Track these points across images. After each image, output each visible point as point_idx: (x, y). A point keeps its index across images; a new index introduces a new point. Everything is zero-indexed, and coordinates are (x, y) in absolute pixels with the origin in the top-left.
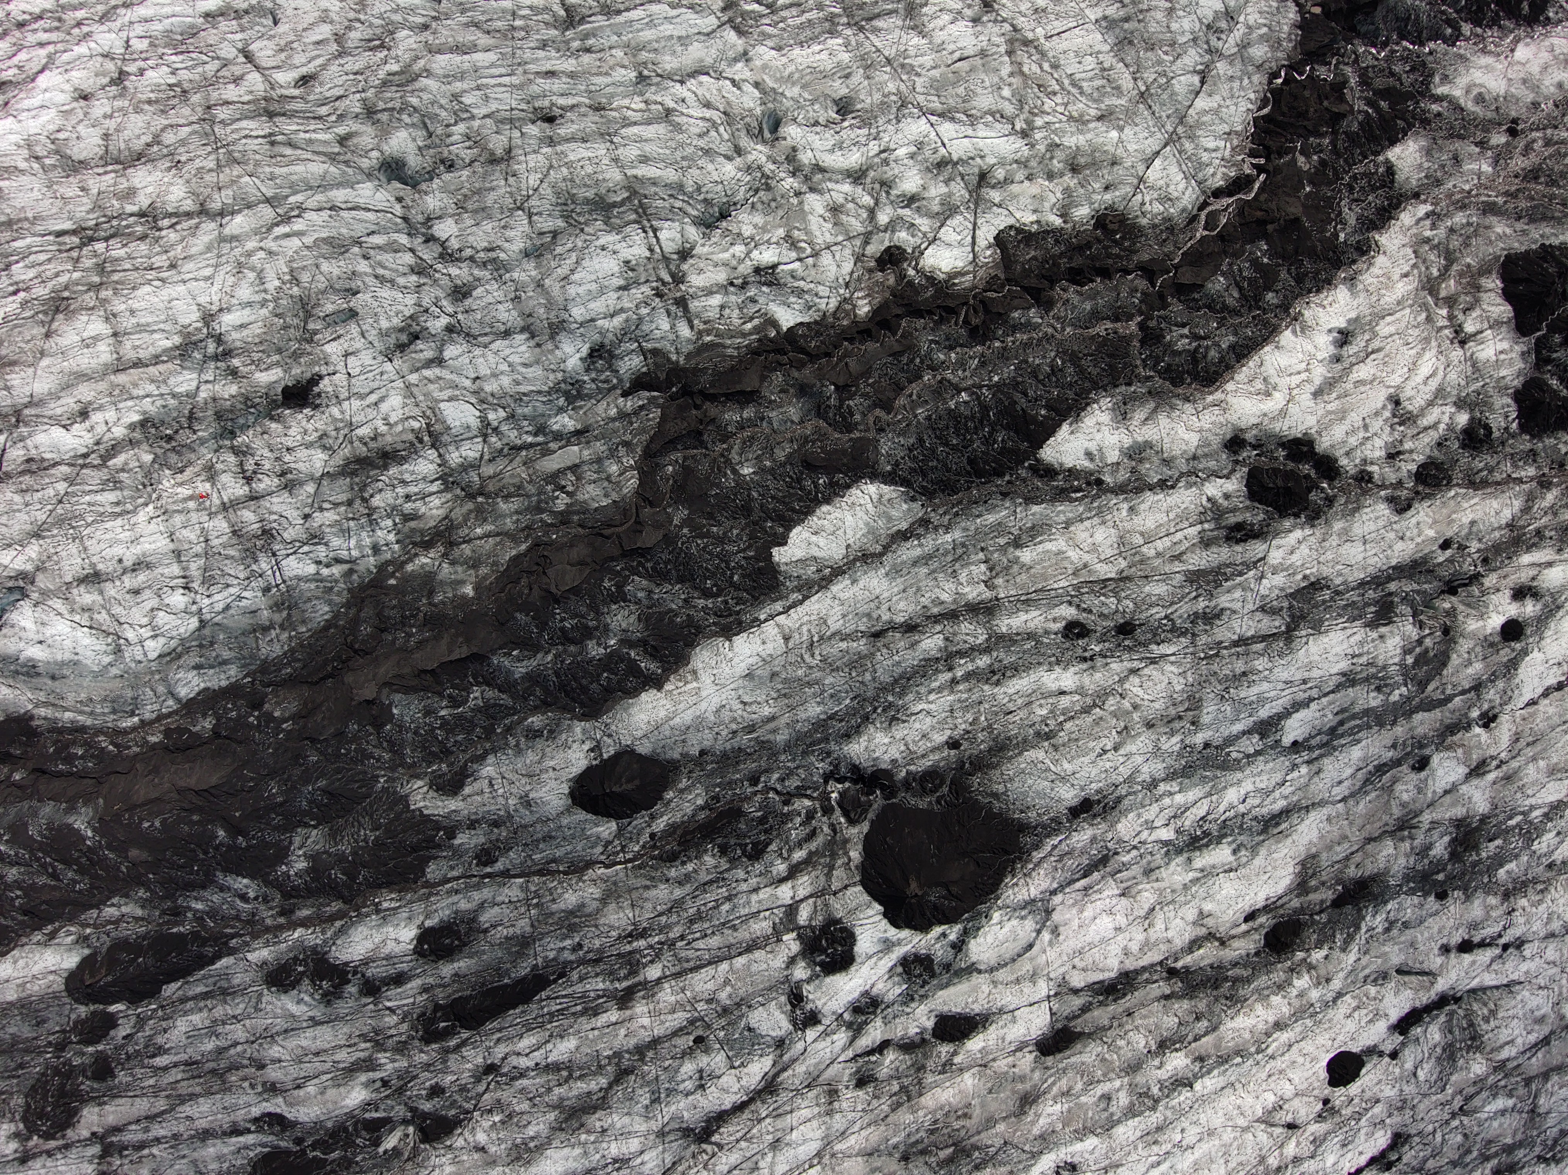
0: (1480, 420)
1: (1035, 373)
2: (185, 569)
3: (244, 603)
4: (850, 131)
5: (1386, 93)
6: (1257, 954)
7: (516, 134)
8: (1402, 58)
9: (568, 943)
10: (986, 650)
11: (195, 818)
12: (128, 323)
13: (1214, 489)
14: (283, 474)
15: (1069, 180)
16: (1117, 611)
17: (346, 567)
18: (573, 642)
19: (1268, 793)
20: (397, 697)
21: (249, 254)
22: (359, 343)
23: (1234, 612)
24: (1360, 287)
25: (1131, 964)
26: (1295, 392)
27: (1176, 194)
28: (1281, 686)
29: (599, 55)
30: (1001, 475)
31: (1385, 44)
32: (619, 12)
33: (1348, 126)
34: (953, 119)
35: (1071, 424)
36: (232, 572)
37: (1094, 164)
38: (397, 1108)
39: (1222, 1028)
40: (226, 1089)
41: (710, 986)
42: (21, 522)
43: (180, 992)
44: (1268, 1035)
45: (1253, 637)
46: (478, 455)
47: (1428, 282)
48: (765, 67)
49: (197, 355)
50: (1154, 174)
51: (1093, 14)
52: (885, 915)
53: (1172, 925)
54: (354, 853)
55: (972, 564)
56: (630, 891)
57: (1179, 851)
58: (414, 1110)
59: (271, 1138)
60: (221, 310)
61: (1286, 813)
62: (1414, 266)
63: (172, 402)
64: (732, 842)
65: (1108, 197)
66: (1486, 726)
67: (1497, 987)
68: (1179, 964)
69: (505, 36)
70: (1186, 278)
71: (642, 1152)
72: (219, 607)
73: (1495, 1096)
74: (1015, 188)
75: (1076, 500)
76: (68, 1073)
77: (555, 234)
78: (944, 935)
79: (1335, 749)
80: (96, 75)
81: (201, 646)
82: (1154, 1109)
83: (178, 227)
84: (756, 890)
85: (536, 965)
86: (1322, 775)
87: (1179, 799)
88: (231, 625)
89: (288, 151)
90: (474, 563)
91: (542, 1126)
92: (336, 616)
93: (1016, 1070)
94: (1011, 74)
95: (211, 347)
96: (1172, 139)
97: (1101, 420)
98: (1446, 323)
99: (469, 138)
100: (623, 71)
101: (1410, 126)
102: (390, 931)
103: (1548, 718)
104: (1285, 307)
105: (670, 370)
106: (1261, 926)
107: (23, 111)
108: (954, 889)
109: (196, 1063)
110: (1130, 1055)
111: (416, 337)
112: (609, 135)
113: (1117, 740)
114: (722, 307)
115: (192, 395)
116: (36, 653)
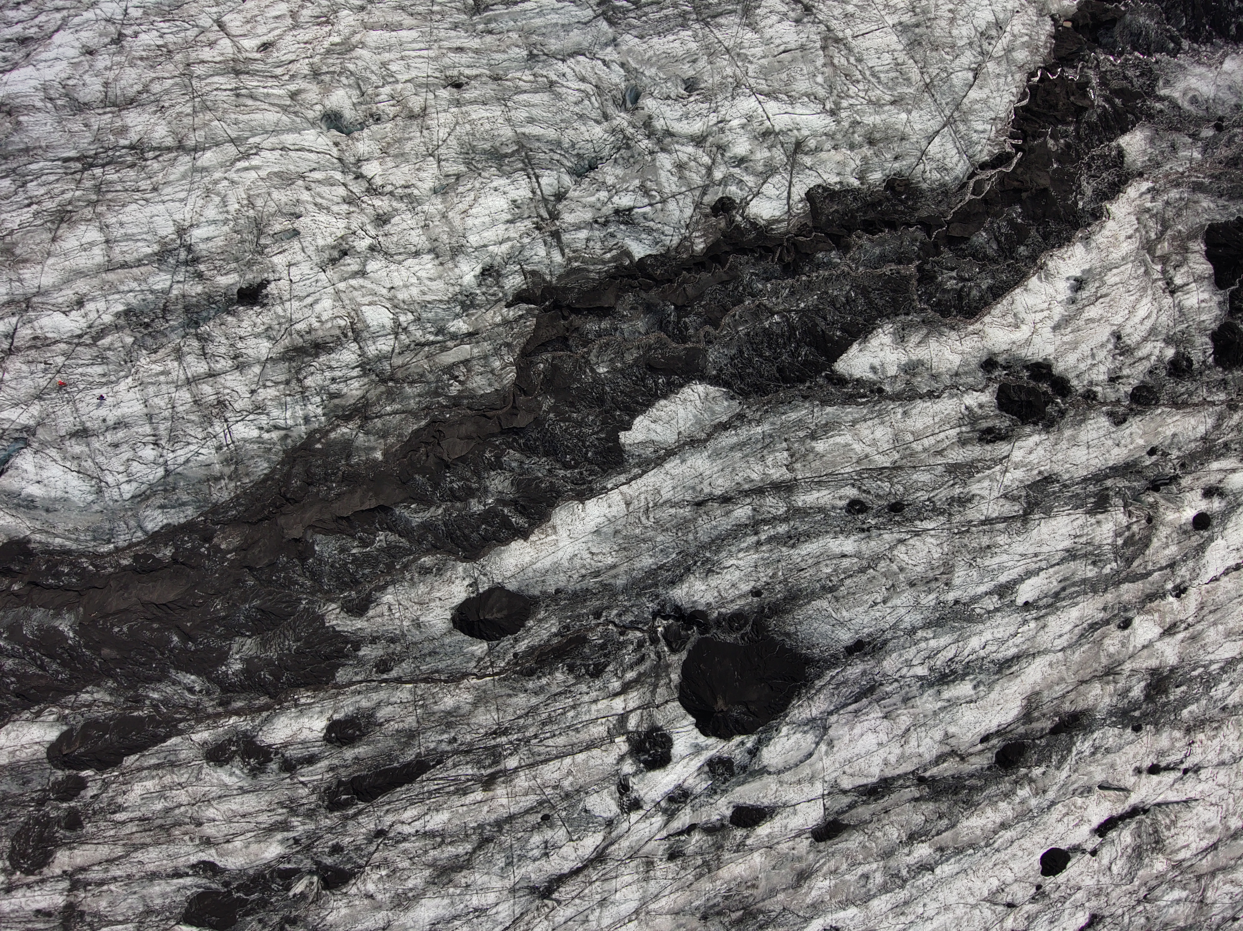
0: (1184, 354)
1: (833, 302)
2: (155, 429)
3: (201, 458)
4: (695, 105)
5: (1120, 93)
6: (989, 768)
7: (431, 96)
8: (1134, 66)
9: (445, 736)
10: (785, 519)
11: (155, 626)
12: (118, 233)
13: (972, 400)
14: (236, 357)
15: (867, 151)
16: (890, 493)
17: (283, 433)
18: (459, 499)
19: (1004, 642)
20: (319, 537)
21: (216, 182)
22: (300, 257)
23: (983, 498)
24: (1093, 245)
25: (889, 773)
26: (1038, 326)
27: (950, 165)
28: (1018, 557)
29: (498, 36)
30: (803, 382)
31: (1121, 54)
32: (516, 3)
33: (1089, 117)
34: (776, 99)
35: (860, 344)
36: (192, 433)
37: (887, 139)
38: (305, 861)
39: (959, 825)
40: (171, 841)
41: (557, 775)
42: (27, 386)
43: (138, 763)
44: (995, 832)
45: (997, 518)
46: (390, 349)
47: (1147, 243)
48: (629, 51)
49: (172, 261)
50: (934, 149)
51: (891, 20)
52: (697, 725)
53: (924, 743)
54: (280, 659)
55: (777, 451)
56: (496, 697)
57: (931, 685)
58: (318, 863)
59: (205, 881)
60: (192, 226)
61: (1017, 658)
62: (1137, 230)
63: (150, 297)
64: (578, 663)
65: (897, 165)
66: (1178, 596)
67: (1178, 803)
68: (927, 774)
69: (425, 18)
70: (956, 231)
71: (497, 904)
72: (181, 460)
73: (1172, 888)
74: (823, 155)
75: (862, 404)
76: (46, 823)
77: (458, 177)
78: (743, 743)
79: (1057, 609)
80: (100, 36)
81: (165, 490)
82: (902, 887)
83: (160, 159)
84: (595, 701)
85: (420, 753)
86: (1046, 630)
87: (933, 643)
88: (191, 475)
89: (250, 102)
90: (384, 434)
91: (419, 880)
92: (273, 471)
93: (795, 852)
94: (824, 65)
95: (183, 255)
96: (949, 122)
97: (884, 341)
98: (1160, 276)
99: (393, 98)
100: (517, 50)
101: (1138, 119)
102: (305, 721)
103: (1228, 592)
104: (1033, 258)
105: (545, 288)
106: (994, 746)
107: (42, 61)
108: (753, 708)
109: (148, 819)
110: (885, 844)
111: (345, 253)
112: (504, 100)
113: (886, 595)
114: (588, 240)
115: (166, 292)
116: (34, 490)
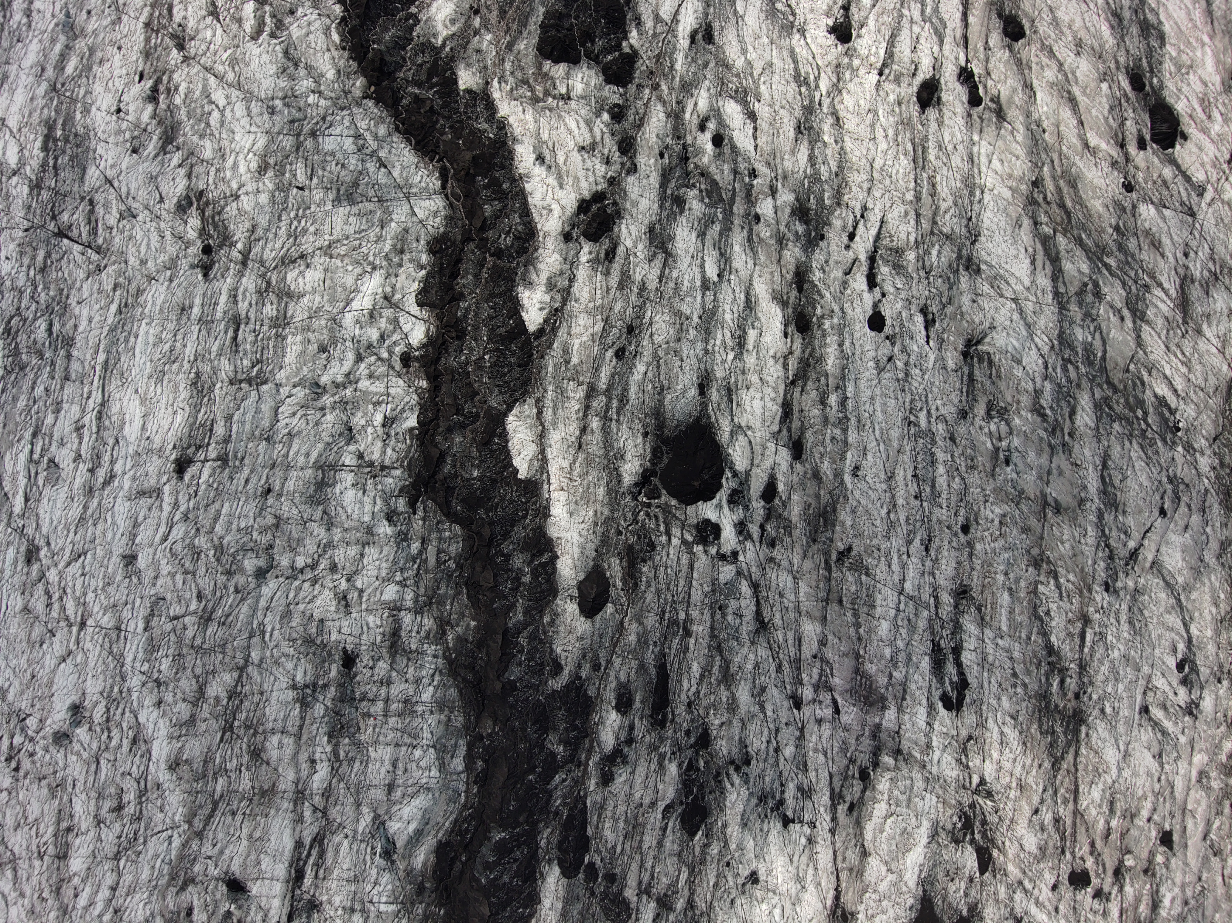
0: (610, 107)
1: (491, 318)
2: (405, 744)
3: (433, 724)
4: (336, 352)
5: (429, 75)
6: (804, 339)
7: (269, 510)
8: (415, 55)
9: (651, 647)
10: (610, 399)
11: (519, 785)
12: (279, 724)
13: (584, 257)
14: (382, 683)
15: (406, 257)
16: (620, 330)
17: (437, 673)
18: (518, 587)
19: (735, 299)
20: (507, 674)
21: (272, 656)
22: (337, 623)
23: (646, 275)
24: (520, 138)
25: (780, 400)
26: (556, 197)
27: (435, 208)
28: (690, 269)
29: (248, 454)
30: (532, 354)
31: (404, 60)
32: (230, 436)
33: (438, 105)
34: (352, 300)
35: (523, 311)
36: (417, 724)
37: (403, 240)
38: (687, 753)
39: (829, 371)
40: (644, 825)
41: (700, 592)
42: (349, 810)
43: (593, 827)
44: (842, 351)
45: (661, 271)
46: (413, 592)
47: (532, 100)
48: (287, 379)
49: (309, 699)
50: (421, 214)
51: (329, 207)
52: (705, 501)
53: (772, 372)
54: (567, 723)
55: (567, 387)
56: (642, 610)
57: (741, 354)
58: (692, 747)
59: (675, 815)
60: (293, 679)
61: (748, 295)
62: (521, 104)
63: (326, 719)
64: (642, 555)
66: (755, 177)
67: (880, 229)
68: (791, 377)
70: (478, 223)
71: (757, 655)
72: (430, 736)
73: (930, 253)
74: (398, 285)
75: (560, 324)
76: (606, 894)
77: (325, 512)
78: (727, 478)
79: (730, 257)
80: (151, 693)
81: (444, 751)
82: (849, 420)
83: (244, 683)
84: (668, 554)
85: (655, 665)
86: (739, 269)
87: (718, 342)
88: (440, 734)
89: (231, 618)
90: (462, 616)
91: (725, 693)
92: (458, 686)
93: (801, 474)
94: (342, 261)
95: (309, 691)
96: (408, 197)
97: (527, 296)
98: (556, 101)
99: (262, 532)
100: (260, 446)
101: (451, 68)
102: (609, 722)
103: (767, 143)
104: (513, 180)
105: (413, 487)
106: (793, 332)
107: (153, 734)
108: (708, 465)
109: (627, 833)
110: (820, 419)
111: (345, 597)
112: (288, 466)
113: (679, 358)
114: (394, 450)
115: (327, 708)
116: (412, 827)
